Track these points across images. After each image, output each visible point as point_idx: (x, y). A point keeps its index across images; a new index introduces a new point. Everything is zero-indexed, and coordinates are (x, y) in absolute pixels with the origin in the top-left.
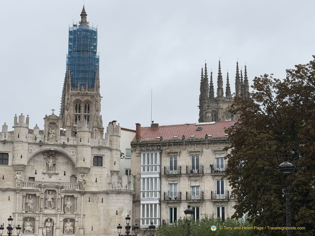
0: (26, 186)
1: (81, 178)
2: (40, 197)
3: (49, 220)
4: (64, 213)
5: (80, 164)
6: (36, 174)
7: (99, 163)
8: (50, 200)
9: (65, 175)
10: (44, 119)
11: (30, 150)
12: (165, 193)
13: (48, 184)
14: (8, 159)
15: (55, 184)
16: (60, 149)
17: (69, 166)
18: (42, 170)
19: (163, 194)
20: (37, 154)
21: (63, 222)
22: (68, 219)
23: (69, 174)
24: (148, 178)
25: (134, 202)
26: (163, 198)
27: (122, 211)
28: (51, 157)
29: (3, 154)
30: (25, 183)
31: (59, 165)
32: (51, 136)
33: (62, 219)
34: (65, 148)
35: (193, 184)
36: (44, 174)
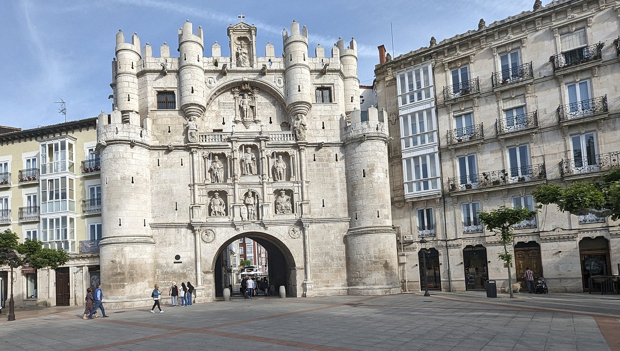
0: (207, 141)
1: (296, 121)
2: (232, 158)
3: (250, 193)
4: (275, 180)
5: (293, 97)
6: (224, 123)
7: (326, 100)
8: (249, 161)
12: (449, 133)
13: (242, 135)
14: (175, 100)
15: (255, 135)
16: (258, 80)
17: (277, 108)
18: (233, 116)
21: (273, 196)
22: (282, 190)
23: (277, 122)
24: (413, 114)
27: (372, 170)
28: (245, 95)
29: (167, 93)
30: (206, 136)
32: (241, 57)
33: (271, 191)
34: (266, 76)
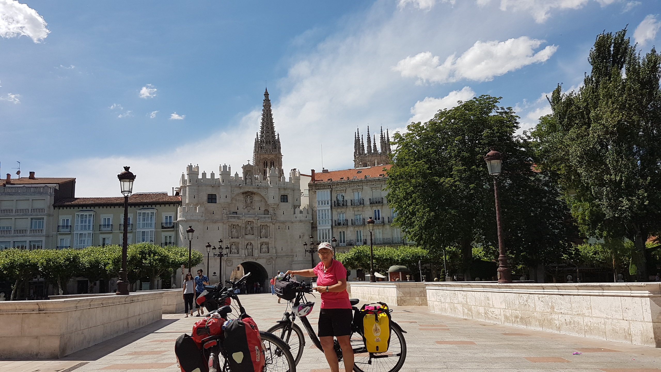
0: (231, 219)
1: (272, 211)
2: (242, 227)
3: (249, 244)
4: (261, 238)
5: (271, 201)
6: (238, 209)
7: (285, 200)
8: (249, 228)
9: (260, 209)
10: (242, 167)
11: (232, 192)
12: (335, 221)
13: (247, 217)
14: (216, 199)
15: (253, 217)
16: (255, 191)
17: (263, 203)
18: (243, 206)
19: (334, 221)
20: (238, 195)
21: (259, 245)
22: (264, 242)
23: (263, 209)
24: (322, 210)
25: (313, 228)
26: (334, 224)
27: (304, 235)
28: (249, 197)
29: (212, 195)
30: (230, 216)
31: (255, 202)
32: (248, 181)
33: (259, 243)
34: (259, 189)
35: (356, 213)
36: (244, 209)
